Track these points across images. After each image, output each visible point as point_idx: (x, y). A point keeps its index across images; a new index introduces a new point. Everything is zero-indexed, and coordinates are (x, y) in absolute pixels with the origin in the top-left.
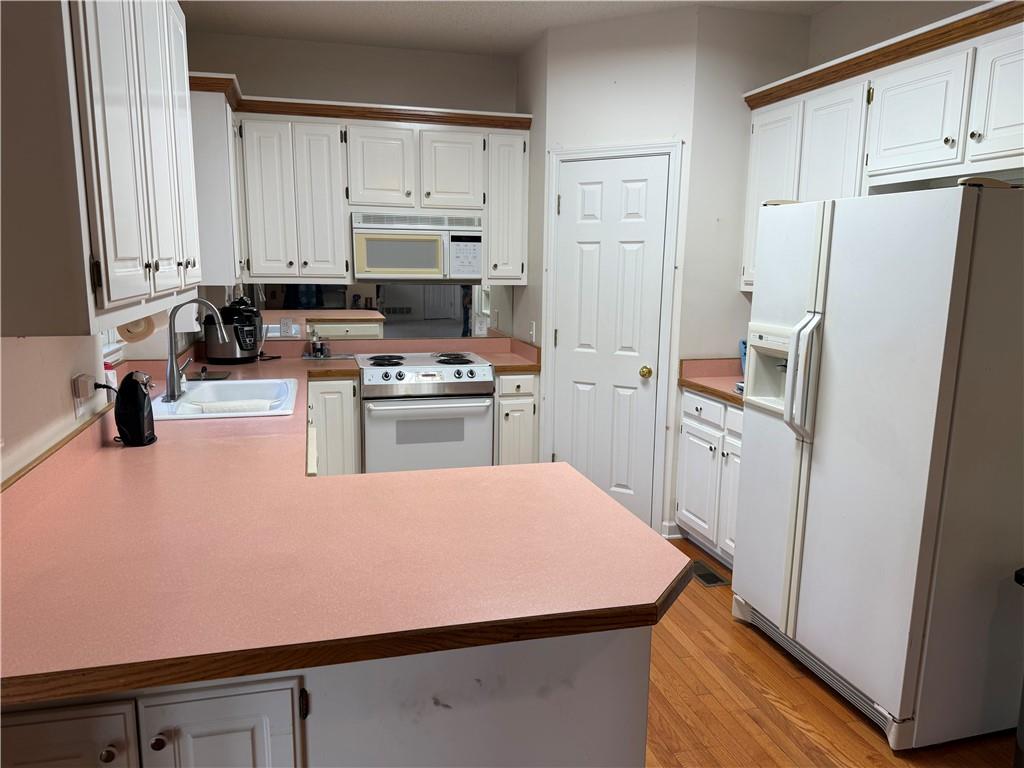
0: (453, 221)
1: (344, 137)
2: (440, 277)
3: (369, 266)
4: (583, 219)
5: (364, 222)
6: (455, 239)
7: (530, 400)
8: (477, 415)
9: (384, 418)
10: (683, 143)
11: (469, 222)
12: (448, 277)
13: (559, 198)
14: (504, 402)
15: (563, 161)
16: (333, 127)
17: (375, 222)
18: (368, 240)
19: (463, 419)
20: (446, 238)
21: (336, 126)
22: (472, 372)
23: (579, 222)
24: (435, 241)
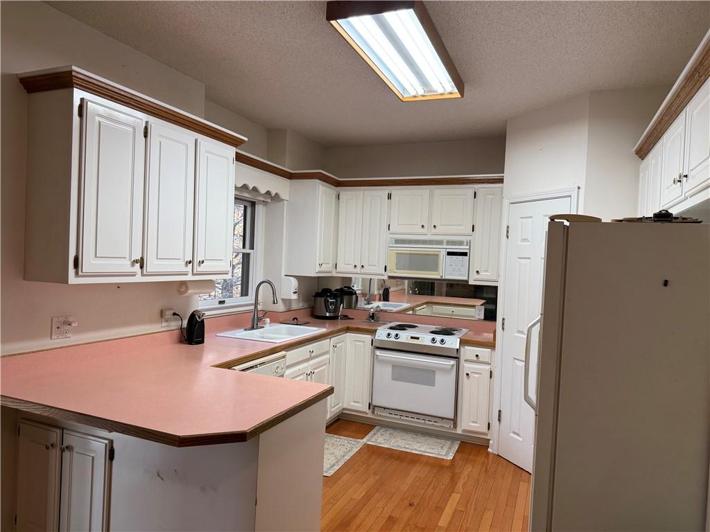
0: (449, 243)
1: (389, 197)
2: (439, 277)
3: (397, 269)
4: (522, 241)
5: (395, 243)
6: (449, 254)
7: (487, 367)
8: (444, 370)
9: (385, 362)
10: (579, 188)
11: (461, 243)
12: (443, 278)
13: (508, 227)
14: (467, 365)
15: (512, 203)
16: (383, 191)
17: (401, 243)
18: (398, 254)
19: (434, 372)
20: (443, 253)
21: (384, 191)
22: (442, 341)
23: (520, 243)
24: (438, 255)
